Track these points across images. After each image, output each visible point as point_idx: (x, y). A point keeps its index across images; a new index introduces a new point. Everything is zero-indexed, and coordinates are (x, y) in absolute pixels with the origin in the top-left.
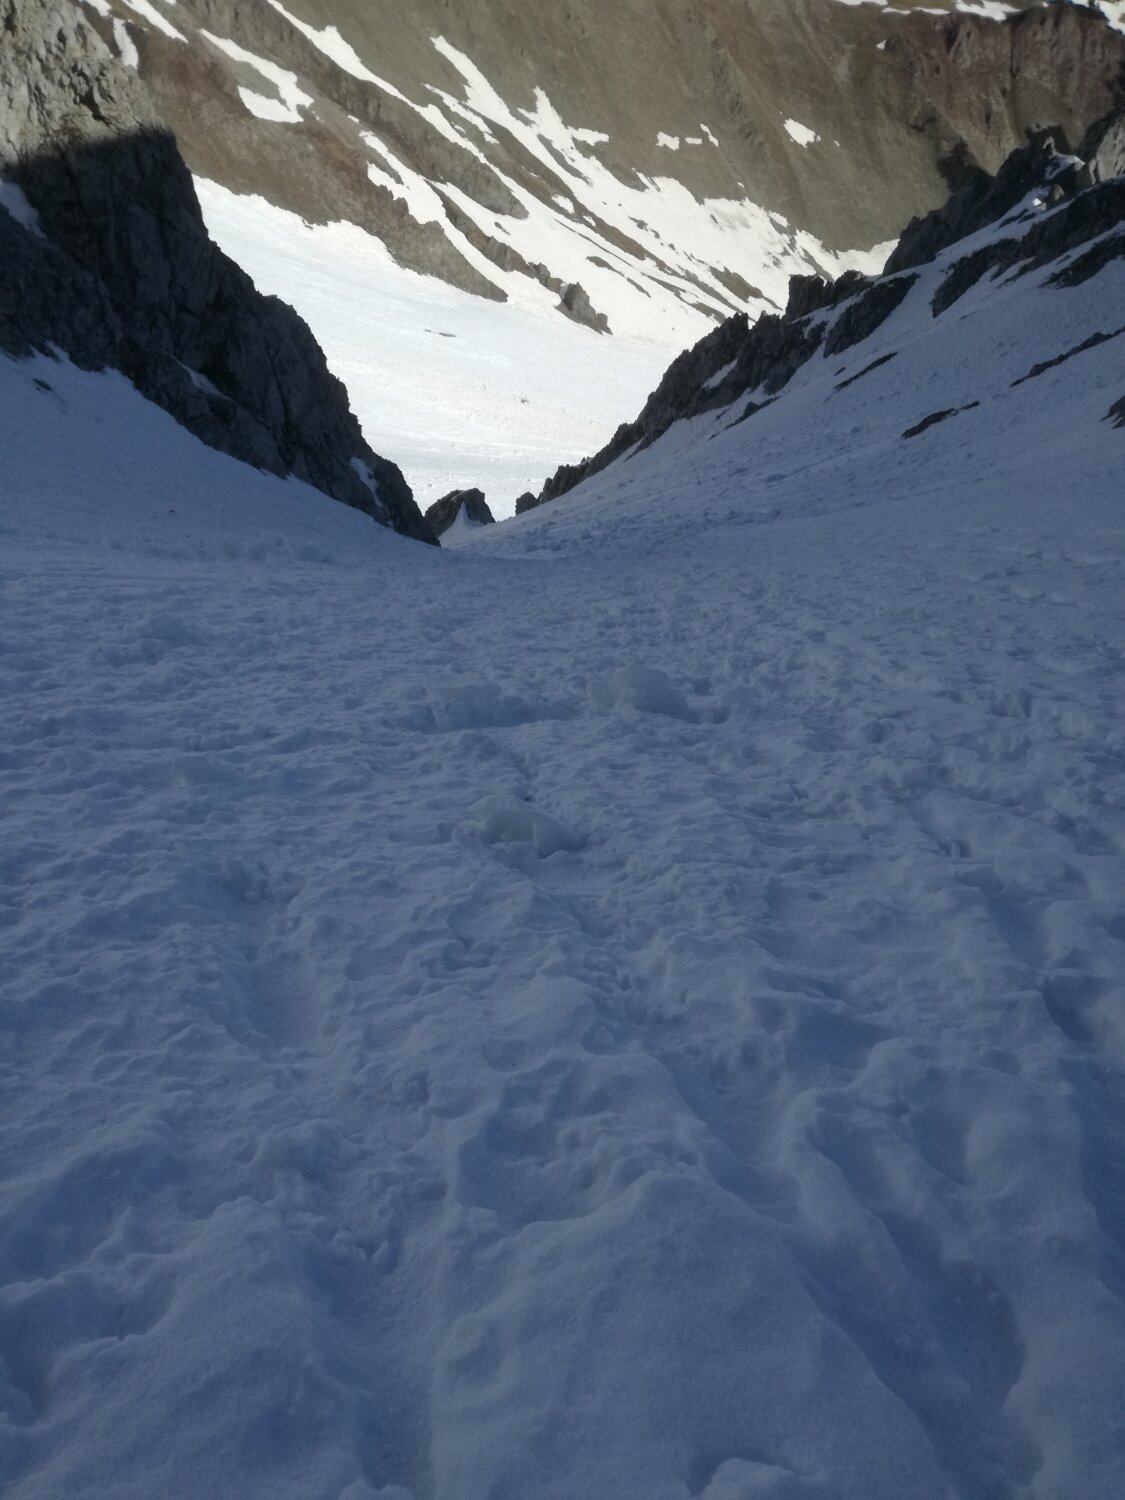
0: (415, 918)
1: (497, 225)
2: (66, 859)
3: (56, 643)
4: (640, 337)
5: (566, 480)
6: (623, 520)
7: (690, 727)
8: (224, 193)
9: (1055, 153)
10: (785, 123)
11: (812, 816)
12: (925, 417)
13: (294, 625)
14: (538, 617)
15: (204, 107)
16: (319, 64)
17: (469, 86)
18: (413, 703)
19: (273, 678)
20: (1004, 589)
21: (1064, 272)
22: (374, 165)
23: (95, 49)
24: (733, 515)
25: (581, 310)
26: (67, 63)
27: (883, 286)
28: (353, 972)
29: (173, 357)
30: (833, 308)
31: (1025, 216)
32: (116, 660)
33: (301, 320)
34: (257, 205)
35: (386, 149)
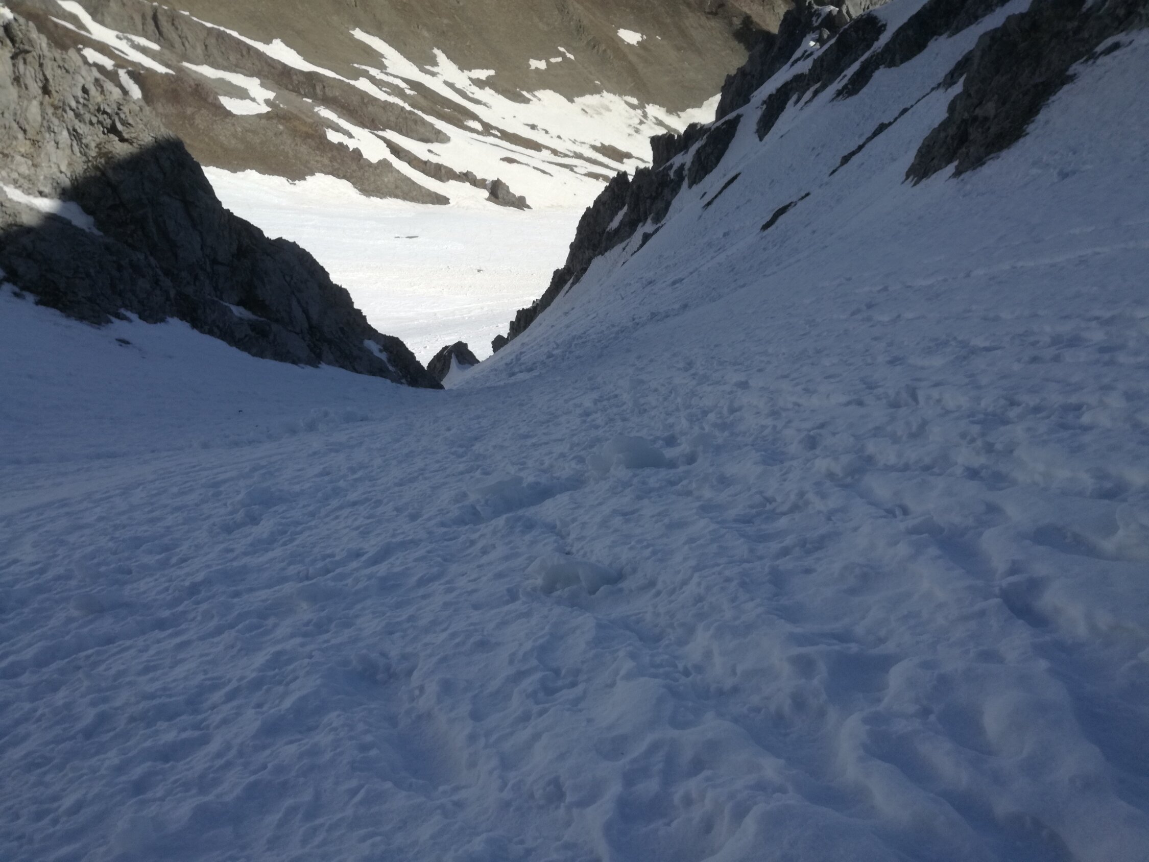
0: (511, 662)
1: (430, 151)
2: (234, 684)
3: (180, 527)
4: (552, 206)
5: (524, 319)
6: (574, 338)
7: (672, 471)
8: (225, 173)
9: (815, 7)
10: (618, 32)
11: (784, 514)
12: (774, 212)
13: (353, 470)
14: (534, 421)
15: (196, 116)
16: (274, 68)
17: (386, 59)
18: (460, 505)
19: (350, 512)
20: (869, 319)
21: (845, 87)
22: (330, 130)
23: (111, 93)
24: (653, 315)
25: (505, 197)
26: (92, 108)
27: (718, 128)
28: (476, 716)
29: (216, 299)
30: (686, 153)
31: (806, 55)
32: (228, 529)
33: (304, 250)
34: (251, 176)
35: (336, 116)
